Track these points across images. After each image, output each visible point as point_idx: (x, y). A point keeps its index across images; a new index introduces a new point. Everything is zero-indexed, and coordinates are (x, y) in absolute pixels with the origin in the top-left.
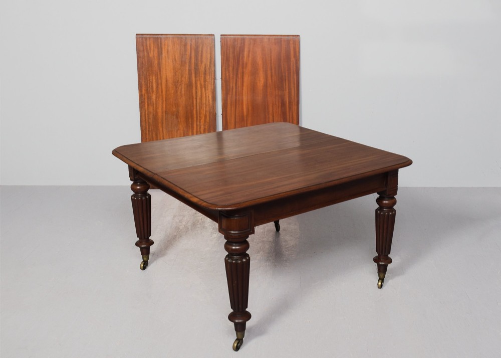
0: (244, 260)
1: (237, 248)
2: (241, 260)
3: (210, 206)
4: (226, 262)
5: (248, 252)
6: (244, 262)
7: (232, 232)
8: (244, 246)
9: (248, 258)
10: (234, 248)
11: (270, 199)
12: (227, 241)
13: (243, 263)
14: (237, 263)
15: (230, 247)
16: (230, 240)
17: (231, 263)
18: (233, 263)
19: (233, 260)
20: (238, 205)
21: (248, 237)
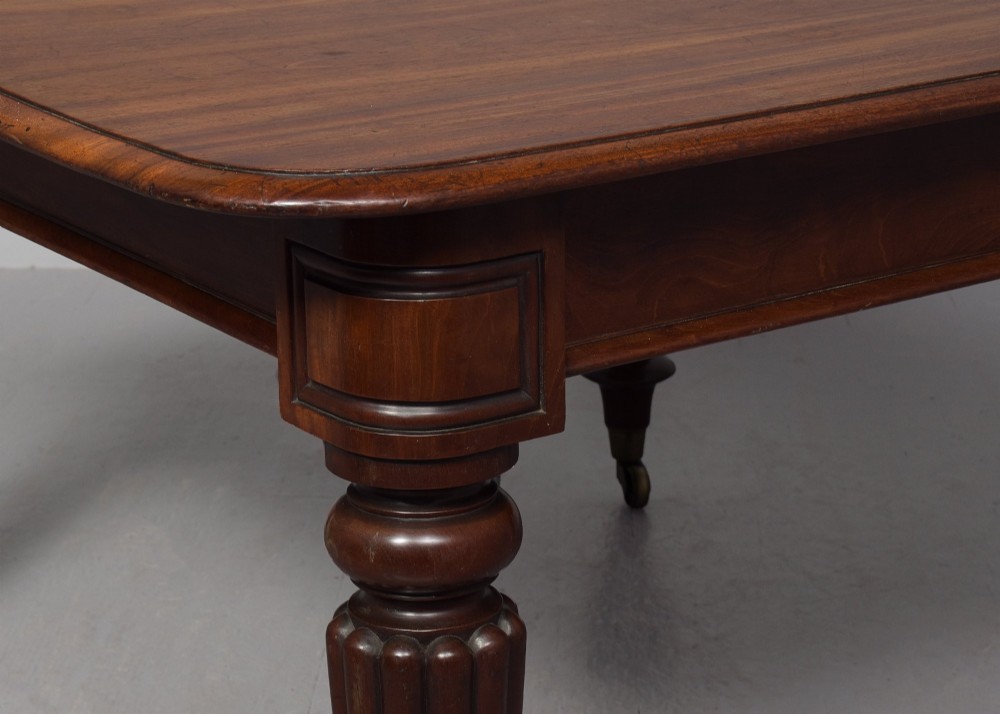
0: (481, 643)
1: (428, 540)
2: (460, 641)
3: (212, 185)
4: (340, 657)
5: (505, 582)
6: (484, 651)
7: (392, 411)
8: (484, 527)
9: (507, 628)
10: (400, 541)
11: (697, 151)
12: (351, 489)
13: (470, 662)
14: (421, 668)
15: (376, 535)
16: (373, 475)
17: (381, 665)
18: (391, 661)
19: (391, 640)
20: (442, 176)
21: (510, 457)
